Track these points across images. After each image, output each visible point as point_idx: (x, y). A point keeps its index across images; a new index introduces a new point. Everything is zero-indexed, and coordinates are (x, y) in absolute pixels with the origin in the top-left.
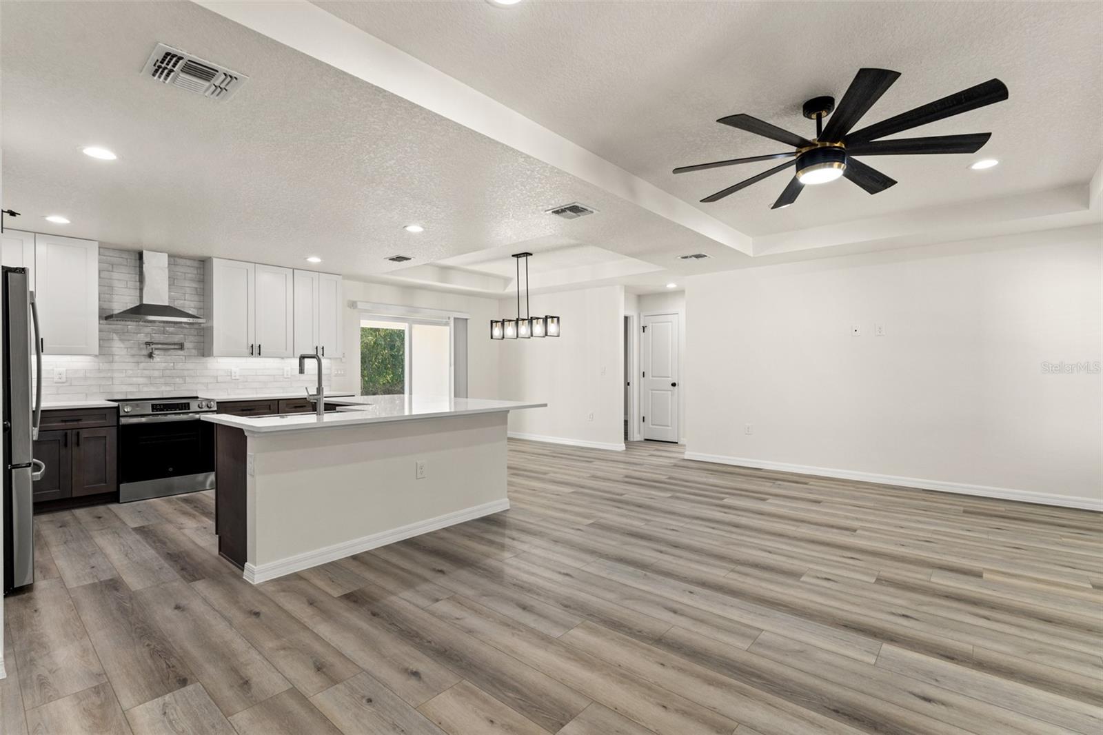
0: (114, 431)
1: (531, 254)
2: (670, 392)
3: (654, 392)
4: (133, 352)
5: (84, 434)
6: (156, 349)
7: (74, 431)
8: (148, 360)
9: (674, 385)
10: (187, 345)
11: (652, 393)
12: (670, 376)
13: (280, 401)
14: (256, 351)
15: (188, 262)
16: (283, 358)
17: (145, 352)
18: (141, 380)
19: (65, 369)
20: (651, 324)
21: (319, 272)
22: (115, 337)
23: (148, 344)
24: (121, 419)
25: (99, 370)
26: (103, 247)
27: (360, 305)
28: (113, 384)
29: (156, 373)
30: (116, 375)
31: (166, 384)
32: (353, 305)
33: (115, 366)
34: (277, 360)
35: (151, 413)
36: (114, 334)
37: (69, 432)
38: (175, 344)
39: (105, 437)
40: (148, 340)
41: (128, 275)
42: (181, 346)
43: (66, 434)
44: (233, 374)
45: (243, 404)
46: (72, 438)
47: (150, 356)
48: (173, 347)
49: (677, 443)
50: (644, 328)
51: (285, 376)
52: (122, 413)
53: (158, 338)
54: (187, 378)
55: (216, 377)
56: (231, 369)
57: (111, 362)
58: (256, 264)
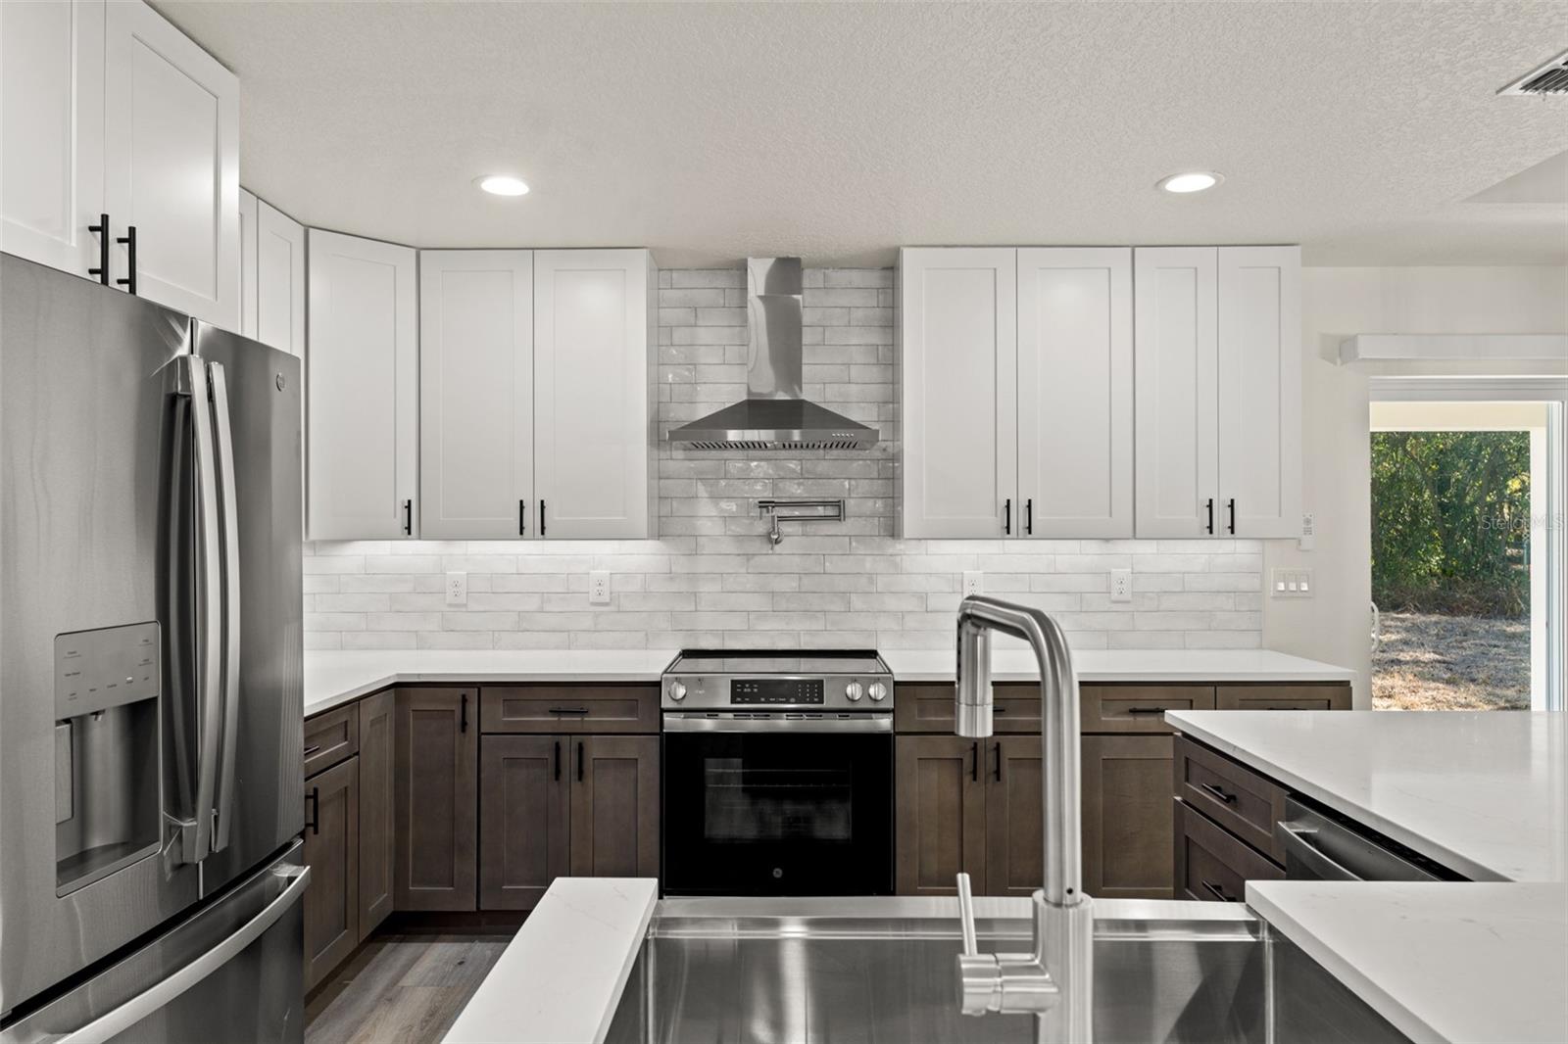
0: (653, 746)
4: (739, 530)
5: (596, 749)
6: (782, 519)
7: (574, 739)
8: (766, 548)
10: (851, 505)
14: (1018, 519)
15: (856, 277)
16: (1107, 540)
17: (761, 528)
19: (609, 572)
21: (1218, 246)
22: (702, 490)
23: (764, 505)
24: (662, 716)
25: (671, 576)
27: (1365, 349)
28: (696, 611)
29: (788, 584)
30: (706, 587)
32: (1343, 349)
33: (703, 565)
34: (1092, 547)
35: (728, 704)
36: (699, 483)
37: (565, 740)
38: (824, 504)
39: (636, 760)
40: (767, 495)
41: (727, 331)
42: (838, 510)
43: (558, 747)
44: (967, 587)
46: (569, 760)
47: (772, 539)
48: (820, 511)
51: (1115, 596)
52: (666, 703)
54: (853, 597)
55: (923, 597)
56: (962, 574)
57: (694, 553)
58: (1019, 249)
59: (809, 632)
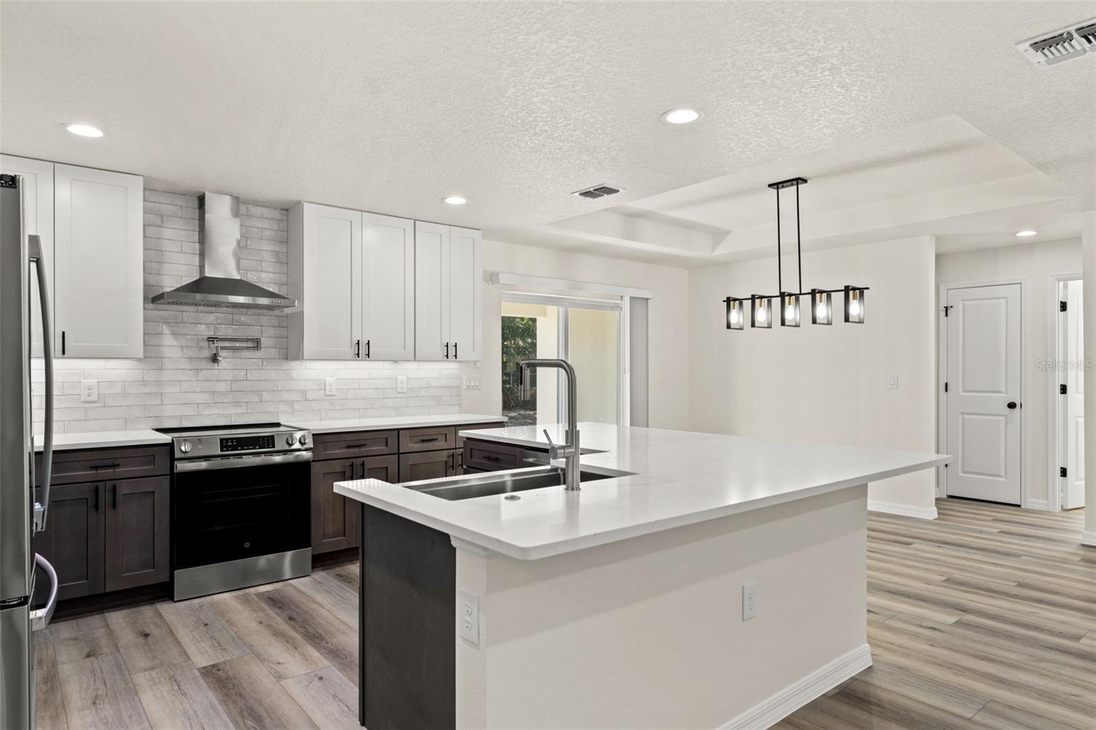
0: (166, 482)
1: (805, 181)
2: (1002, 419)
3: (966, 416)
4: (190, 354)
5: (124, 488)
6: (223, 348)
7: (108, 482)
8: (211, 365)
9: (1012, 406)
10: (265, 342)
11: (963, 419)
12: (1003, 389)
13: (401, 432)
14: (363, 351)
15: (266, 212)
16: (395, 362)
17: (207, 353)
18: (199, 398)
19: (96, 381)
20: (961, 302)
21: (450, 225)
22: (166, 329)
23: (211, 340)
24: (176, 462)
25: (144, 383)
26: (151, 188)
27: (503, 278)
28: (162, 405)
29: (222, 387)
30: (168, 390)
31: (236, 403)
32: (492, 278)
33: (167, 376)
34: (388, 365)
35: (219, 452)
36: (164, 326)
37: (101, 485)
38: (247, 340)
39: (154, 492)
40: (211, 334)
41: (184, 232)
42: (256, 344)
43: (97, 488)
44: (328, 388)
45: (349, 437)
46: (105, 497)
47: (214, 359)
48: (245, 345)
49: (1019, 506)
50: (946, 308)
51: (399, 390)
52: (178, 455)
53: (227, 331)
54: (264, 394)
55: (304, 392)
56: (325, 379)
57: (160, 369)
58: (363, 213)
59: (237, 415)
